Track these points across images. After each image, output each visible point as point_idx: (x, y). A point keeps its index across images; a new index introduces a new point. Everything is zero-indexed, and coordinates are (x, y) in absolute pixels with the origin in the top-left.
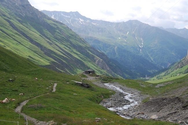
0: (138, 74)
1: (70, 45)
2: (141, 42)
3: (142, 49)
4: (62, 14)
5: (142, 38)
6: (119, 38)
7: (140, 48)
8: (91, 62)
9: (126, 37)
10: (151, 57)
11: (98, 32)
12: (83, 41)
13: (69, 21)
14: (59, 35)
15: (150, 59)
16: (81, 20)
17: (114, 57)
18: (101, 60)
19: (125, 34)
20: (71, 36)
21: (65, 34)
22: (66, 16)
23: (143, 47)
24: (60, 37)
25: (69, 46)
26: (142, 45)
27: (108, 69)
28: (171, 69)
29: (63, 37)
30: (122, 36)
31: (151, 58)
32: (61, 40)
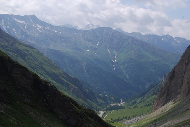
0: (112, 98)
1: (44, 73)
2: (114, 55)
3: (115, 64)
4: (15, 19)
5: (115, 50)
6: (87, 50)
7: (113, 63)
8: (66, 90)
9: (96, 49)
10: (126, 74)
11: (61, 42)
12: (56, 67)
13: (24, 28)
14: (33, 62)
15: (126, 78)
16: (39, 27)
17: (83, 75)
18: (76, 88)
19: (95, 45)
20: (44, 62)
21: (38, 60)
22: (20, 22)
23: (117, 62)
24: (34, 65)
25: (44, 75)
26: (116, 59)
27: (83, 97)
28: (147, 95)
29: (37, 65)
30: (91, 47)
31: (126, 76)
32: (36, 69)
